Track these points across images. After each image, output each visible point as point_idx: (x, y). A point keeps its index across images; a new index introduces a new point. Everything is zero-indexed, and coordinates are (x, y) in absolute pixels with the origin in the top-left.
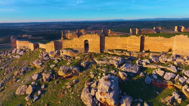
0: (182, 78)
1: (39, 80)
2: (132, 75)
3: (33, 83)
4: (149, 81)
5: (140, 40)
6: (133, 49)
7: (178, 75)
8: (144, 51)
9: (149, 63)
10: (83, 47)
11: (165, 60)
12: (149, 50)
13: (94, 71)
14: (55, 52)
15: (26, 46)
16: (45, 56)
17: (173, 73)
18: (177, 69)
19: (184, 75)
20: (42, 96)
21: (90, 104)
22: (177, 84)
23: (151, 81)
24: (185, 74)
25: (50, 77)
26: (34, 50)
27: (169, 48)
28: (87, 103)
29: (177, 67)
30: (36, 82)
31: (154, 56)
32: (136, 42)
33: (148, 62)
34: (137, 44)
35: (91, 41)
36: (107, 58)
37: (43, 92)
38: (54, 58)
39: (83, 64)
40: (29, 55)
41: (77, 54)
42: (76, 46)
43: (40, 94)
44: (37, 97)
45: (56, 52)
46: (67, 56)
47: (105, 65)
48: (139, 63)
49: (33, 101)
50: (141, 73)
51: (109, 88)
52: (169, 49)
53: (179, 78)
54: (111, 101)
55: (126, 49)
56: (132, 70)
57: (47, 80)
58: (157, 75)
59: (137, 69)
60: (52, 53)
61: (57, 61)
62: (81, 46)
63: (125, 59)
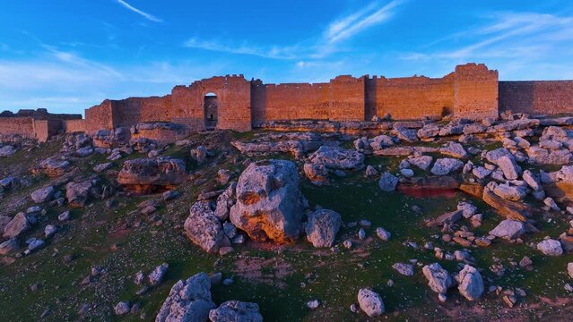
0: (480, 168)
1: (54, 202)
2: (343, 173)
3: (31, 209)
4: (391, 185)
5: (363, 89)
6: (345, 113)
7: (470, 162)
8: (375, 118)
9: (391, 143)
10: (200, 114)
11: (435, 134)
12: (389, 116)
13: (231, 169)
14: (115, 130)
15: (24, 132)
16: (82, 146)
17: (457, 158)
18: (466, 150)
19: (485, 160)
20: (59, 238)
21: (210, 237)
22: (468, 184)
23: (395, 183)
24: (489, 159)
25: (89, 192)
26: (49, 138)
27: (442, 105)
28: (203, 238)
29: (465, 148)
30: (42, 208)
31: (402, 128)
32: (352, 94)
33: (388, 140)
34: (354, 100)
35: (225, 95)
36: (271, 139)
37: (61, 228)
38: (109, 150)
39: (196, 152)
40: (28, 153)
41: (181, 136)
42: (181, 111)
43: (52, 235)
44: (39, 242)
45: (116, 133)
46: (148, 142)
47: (264, 154)
48: (362, 146)
49: (24, 254)
50: (369, 168)
51: (269, 177)
52: (444, 108)
53: (472, 168)
54: (276, 222)
55: (325, 117)
56: (343, 159)
57: (80, 198)
58: (412, 166)
59: (358, 158)
60: (102, 136)
61: (119, 156)
62: (193, 110)
63: (323, 138)
